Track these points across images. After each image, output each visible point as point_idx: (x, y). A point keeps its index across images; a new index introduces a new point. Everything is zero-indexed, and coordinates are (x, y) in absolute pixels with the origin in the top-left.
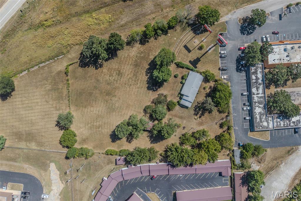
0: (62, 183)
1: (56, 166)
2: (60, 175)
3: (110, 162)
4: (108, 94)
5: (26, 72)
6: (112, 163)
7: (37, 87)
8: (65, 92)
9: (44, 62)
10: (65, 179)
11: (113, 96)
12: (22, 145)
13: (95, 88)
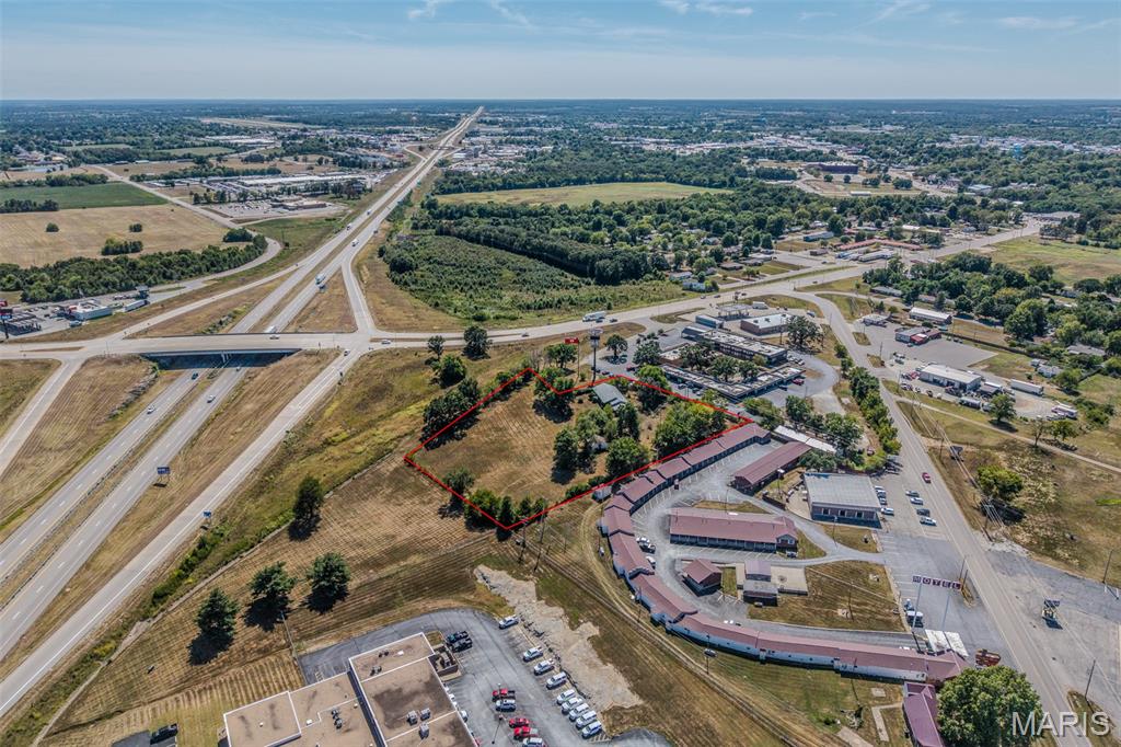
0: (527, 580)
1: (488, 566)
2: (510, 573)
3: (586, 506)
4: (502, 450)
5: (331, 492)
6: (591, 504)
7: (366, 499)
8: (426, 482)
9: (359, 471)
10: (527, 572)
11: (512, 448)
12: (391, 569)
13: (474, 456)
